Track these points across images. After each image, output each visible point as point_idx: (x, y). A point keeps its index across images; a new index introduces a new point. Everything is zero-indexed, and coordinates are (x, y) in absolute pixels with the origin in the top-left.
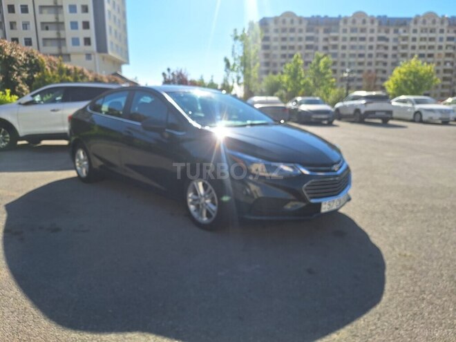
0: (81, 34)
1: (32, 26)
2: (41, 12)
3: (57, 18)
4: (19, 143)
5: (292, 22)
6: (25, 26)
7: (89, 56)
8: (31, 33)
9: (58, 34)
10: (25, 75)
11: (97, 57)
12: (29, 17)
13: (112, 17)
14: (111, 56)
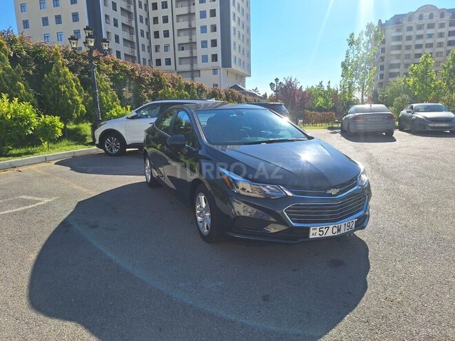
0: (210, 51)
1: (171, 48)
2: (179, 35)
3: (191, 39)
4: (127, 150)
5: (431, 16)
6: (166, 48)
7: (215, 71)
8: (170, 55)
9: (191, 52)
10: (151, 92)
11: (222, 71)
12: (169, 40)
13: (237, 33)
14: (234, 69)
